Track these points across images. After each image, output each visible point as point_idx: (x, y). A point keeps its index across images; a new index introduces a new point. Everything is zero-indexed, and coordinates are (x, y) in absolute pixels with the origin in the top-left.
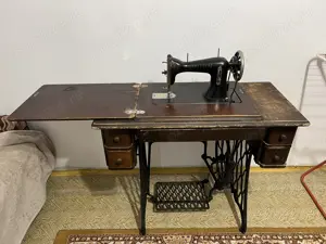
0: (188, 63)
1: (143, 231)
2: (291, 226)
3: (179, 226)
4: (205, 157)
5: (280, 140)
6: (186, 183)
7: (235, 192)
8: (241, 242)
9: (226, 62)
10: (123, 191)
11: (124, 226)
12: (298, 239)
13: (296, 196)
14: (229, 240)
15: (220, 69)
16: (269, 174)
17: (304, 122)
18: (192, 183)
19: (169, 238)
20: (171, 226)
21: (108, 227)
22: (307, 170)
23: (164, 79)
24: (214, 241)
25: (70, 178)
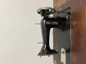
0: (44, 43)
9: (44, 19)
15: (48, 23)
23: (52, 57)
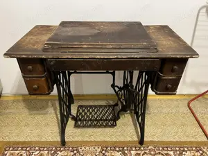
1: (63, 143)
2: (179, 140)
3: (93, 139)
4: (113, 86)
5: (173, 71)
6: (100, 106)
7: (137, 113)
8: (139, 152)
10: (53, 111)
11: (50, 139)
12: (184, 150)
13: (183, 117)
14: (130, 150)
16: (165, 100)
17: (194, 54)
18: (105, 106)
19: (83, 148)
20: (86, 139)
21: (37, 139)
22: (193, 97)
24: (118, 151)
25: (14, 101)
